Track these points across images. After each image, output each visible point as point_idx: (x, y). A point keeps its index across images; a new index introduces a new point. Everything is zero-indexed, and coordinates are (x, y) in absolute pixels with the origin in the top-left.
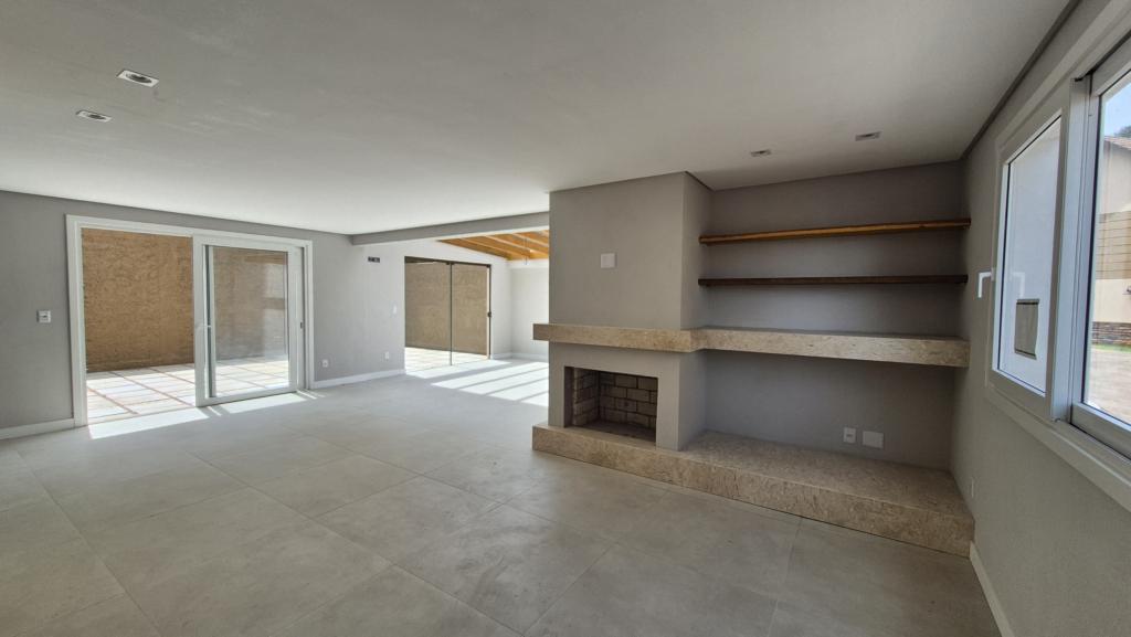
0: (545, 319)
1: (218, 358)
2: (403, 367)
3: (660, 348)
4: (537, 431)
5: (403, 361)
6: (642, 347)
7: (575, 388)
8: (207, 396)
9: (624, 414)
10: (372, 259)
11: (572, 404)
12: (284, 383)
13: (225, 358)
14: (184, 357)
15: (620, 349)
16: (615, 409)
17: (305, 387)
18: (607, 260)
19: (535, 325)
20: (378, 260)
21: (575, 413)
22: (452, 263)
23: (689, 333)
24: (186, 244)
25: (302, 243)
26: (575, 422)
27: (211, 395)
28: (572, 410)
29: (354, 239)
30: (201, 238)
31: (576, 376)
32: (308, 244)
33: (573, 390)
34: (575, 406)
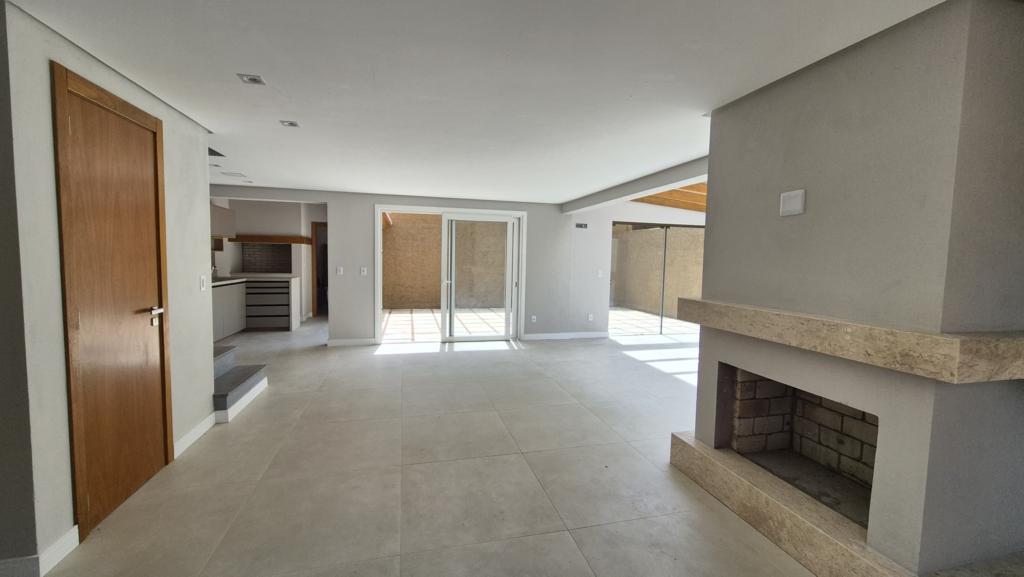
0: (695, 292)
1: (457, 306)
2: (605, 329)
3: (879, 363)
4: (676, 442)
5: (607, 324)
6: (839, 354)
7: (738, 396)
8: (448, 335)
9: (835, 455)
10: (579, 226)
11: (732, 418)
12: (502, 332)
13: (459, 306)
14: (433, 304)
15: (799, 351)
16: (820, 443)
17: (517, 338)
18: (792, 202)
19: (680, 299)
20: (586, 226)
21: (736, 432)
22: (668, 226)
23: (957, 341)
24: (438, 219)
25: (519, 214)
26: (735, 445)
27: (450, 335)
28: (733, 427)
29: (562, 207)
30: (449, 214)
31: (739, 379)
32: (524, 214)
33: (734, 398)
34: (737, 422)
